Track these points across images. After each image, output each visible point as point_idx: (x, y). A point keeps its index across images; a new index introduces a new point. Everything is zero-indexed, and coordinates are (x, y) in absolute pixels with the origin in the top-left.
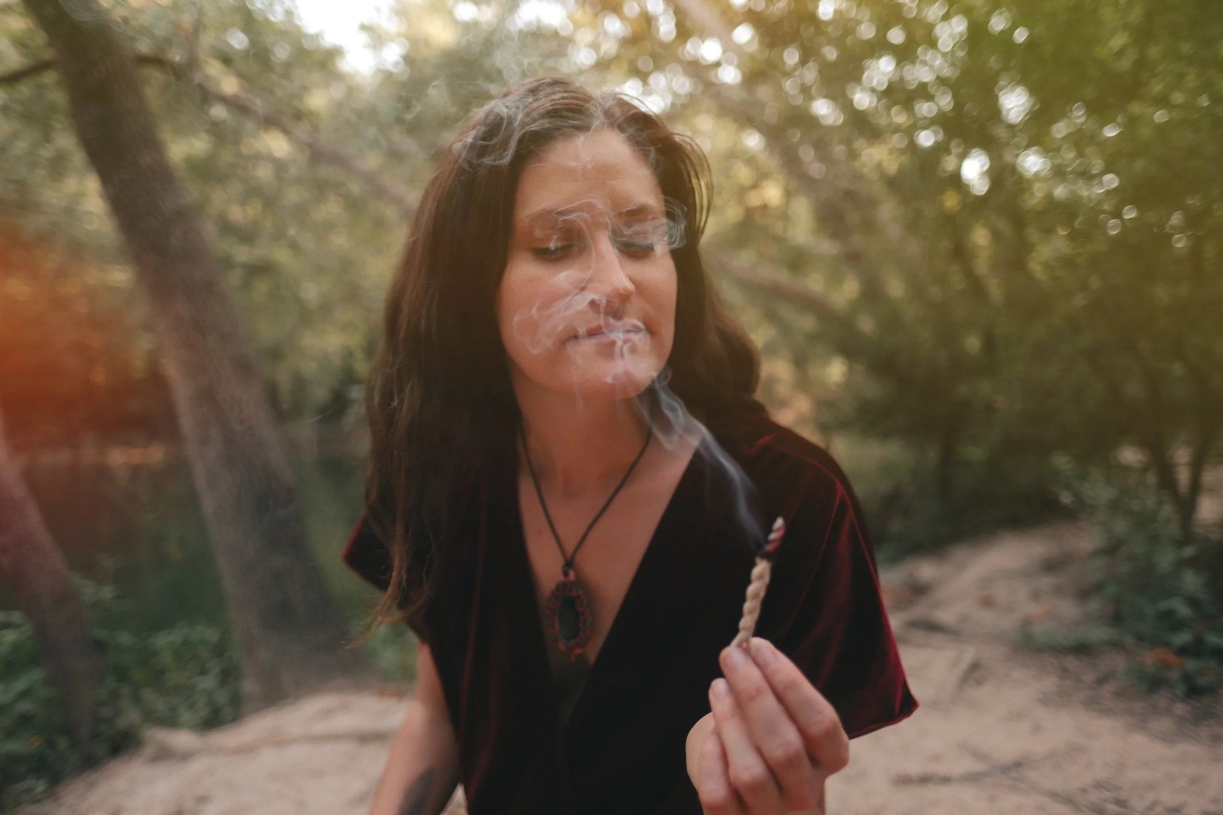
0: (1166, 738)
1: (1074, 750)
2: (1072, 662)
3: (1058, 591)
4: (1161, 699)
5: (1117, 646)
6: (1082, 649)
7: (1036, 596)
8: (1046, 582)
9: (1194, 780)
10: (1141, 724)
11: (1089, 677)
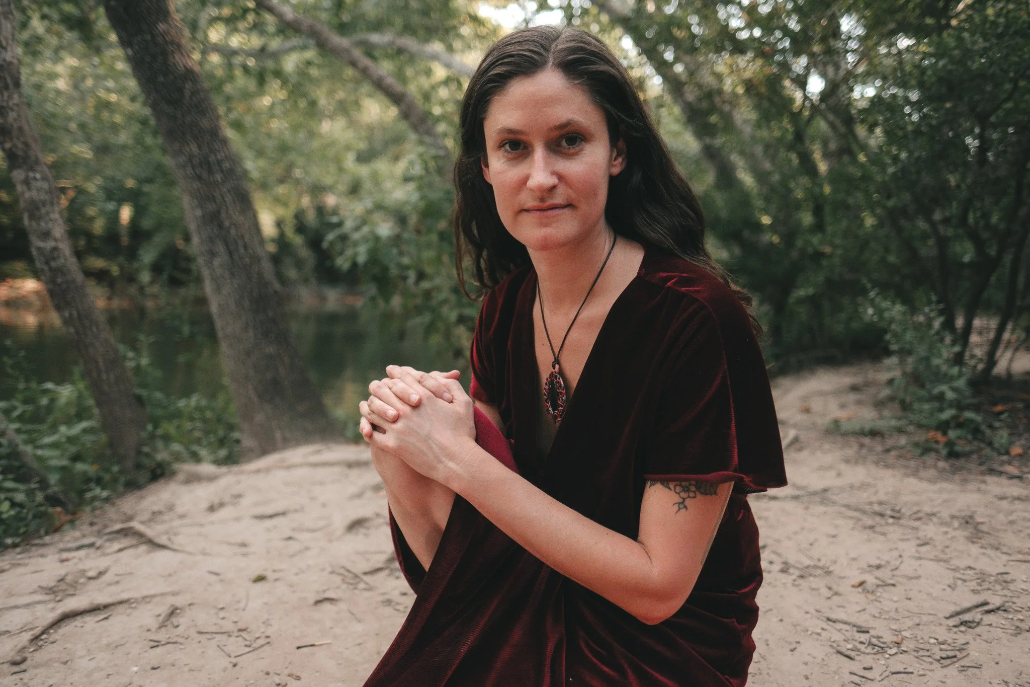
0: (930, 481)
1: (863, 486)
2: (867, 441)
3: (859, 403)
4: (930, 459)
5: (900, 431)
6: (874, 433)
7: (843, 406)
8: (852, 397)
9: (945, 501)
10: (915, 473)
11: (879, 448)
